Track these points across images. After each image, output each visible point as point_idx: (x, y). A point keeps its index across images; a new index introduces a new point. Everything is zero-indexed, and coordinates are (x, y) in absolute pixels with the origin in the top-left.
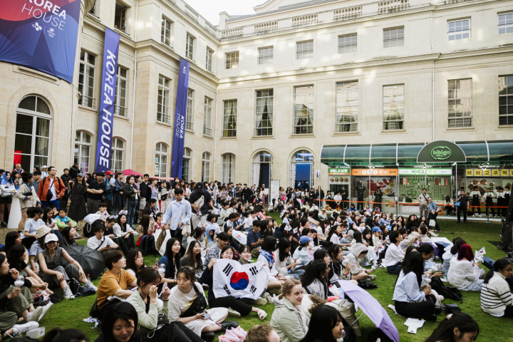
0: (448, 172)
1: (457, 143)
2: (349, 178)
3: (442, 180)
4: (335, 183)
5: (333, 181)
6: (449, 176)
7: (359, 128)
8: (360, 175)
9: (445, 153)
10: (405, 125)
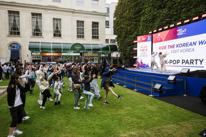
0: (79, 54)
1: (82, 44)
2: (41, 57)
3: (77, 57)
4: (34, 59)
5: (33, 58)
6: (79, 56)
7: (43, 34)
8: (46, 55)
9: (79, 48)
10: (62, 35)
